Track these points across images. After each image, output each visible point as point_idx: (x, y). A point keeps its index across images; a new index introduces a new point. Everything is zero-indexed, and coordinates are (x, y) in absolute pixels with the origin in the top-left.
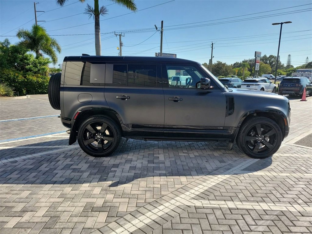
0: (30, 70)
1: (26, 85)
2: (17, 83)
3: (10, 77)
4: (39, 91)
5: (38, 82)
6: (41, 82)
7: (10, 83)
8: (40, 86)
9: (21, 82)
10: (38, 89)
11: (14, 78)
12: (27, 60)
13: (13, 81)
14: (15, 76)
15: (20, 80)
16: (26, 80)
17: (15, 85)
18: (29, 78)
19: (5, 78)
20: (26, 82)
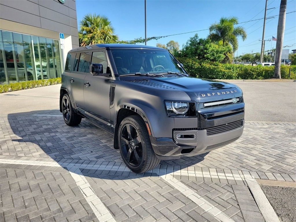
0: (208, 58)
1: (200, 71)
2: (193, 69)
3: (189, 65)
4: (209, 76)
5: (210, 68)
6: (212, 68)
7: (188, 69)
8: (211, 72)
9: (197, 69)
10: (209, 74)
11: (192, 65)
12: (206, 50)
13: (191, 68)
14: (192, 64)
15: (196, 67)
16: (200, 67)
17: (192, 71)
18: (203, 65)
19: (186, 65)
20: (200, 68)
